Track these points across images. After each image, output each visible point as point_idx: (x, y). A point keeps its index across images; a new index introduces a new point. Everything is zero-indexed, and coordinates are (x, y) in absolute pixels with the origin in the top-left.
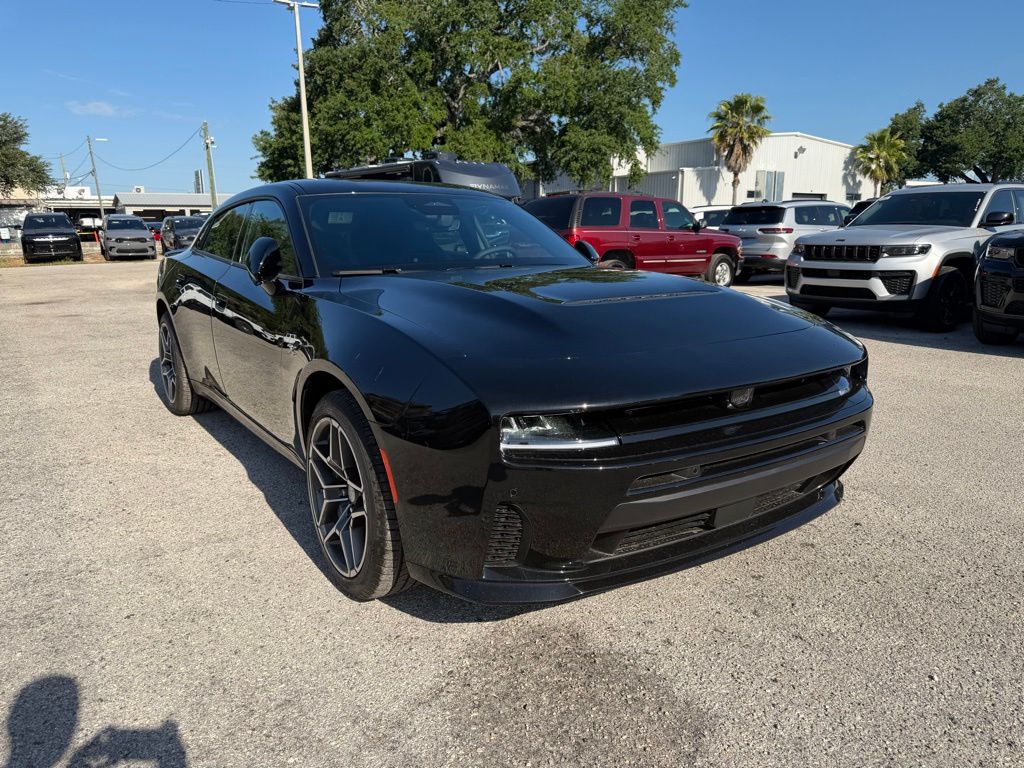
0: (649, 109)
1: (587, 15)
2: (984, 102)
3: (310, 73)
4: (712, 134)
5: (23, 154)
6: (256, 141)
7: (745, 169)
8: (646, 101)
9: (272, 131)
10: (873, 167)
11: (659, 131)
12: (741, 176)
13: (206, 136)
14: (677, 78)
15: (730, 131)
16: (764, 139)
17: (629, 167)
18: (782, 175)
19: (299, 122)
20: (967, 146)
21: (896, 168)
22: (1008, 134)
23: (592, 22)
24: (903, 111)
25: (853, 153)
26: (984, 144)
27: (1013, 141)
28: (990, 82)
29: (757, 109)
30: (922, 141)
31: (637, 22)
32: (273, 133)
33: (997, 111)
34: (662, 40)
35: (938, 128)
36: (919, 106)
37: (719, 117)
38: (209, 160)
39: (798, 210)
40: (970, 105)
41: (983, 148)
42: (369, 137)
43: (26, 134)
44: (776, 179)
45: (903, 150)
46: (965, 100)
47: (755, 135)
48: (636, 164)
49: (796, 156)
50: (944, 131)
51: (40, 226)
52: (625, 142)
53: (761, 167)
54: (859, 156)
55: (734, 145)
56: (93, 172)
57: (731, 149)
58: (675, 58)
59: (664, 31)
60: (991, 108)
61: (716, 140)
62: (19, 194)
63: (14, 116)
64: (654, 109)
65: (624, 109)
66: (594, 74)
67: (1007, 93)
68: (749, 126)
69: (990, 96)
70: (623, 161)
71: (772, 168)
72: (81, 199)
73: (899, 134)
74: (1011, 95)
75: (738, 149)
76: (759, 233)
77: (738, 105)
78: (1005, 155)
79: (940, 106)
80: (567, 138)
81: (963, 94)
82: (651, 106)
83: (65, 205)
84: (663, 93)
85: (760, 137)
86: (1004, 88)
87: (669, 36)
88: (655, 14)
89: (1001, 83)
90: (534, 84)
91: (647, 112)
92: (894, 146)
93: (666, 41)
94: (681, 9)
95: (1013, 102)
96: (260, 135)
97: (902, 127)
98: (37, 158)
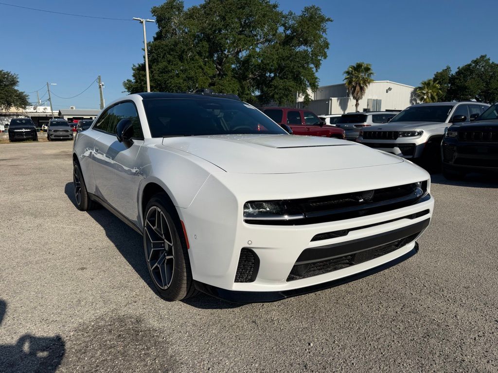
0: (314, 69)
1: (284, 25)
2: (480, 66)
3: (150, 52)
4: (345, 82)
5: (16, 91)
6: (125, 84)
7: (362, 98)
8: (312, 66)
9: (133, 80)
10: (425, 97)
11: (318, 80)
12: (360, 101)
13: (100, 82)
14: (327, 55)
15: (354, 79)
16: (371, 84)
17: (303, 97)
18: (380, 101)
19: (145, 76)
20: (471, 87)
21: (436, 98)
22: (491, 81)
23: (286, 29)
24: (440, 71)
25: (415, 90)
26: (480, 86)
27: (494, 85)
28: (483, 57)
29: (367, 69)
30: (449, 85)
31: (308, 28)
32: (133, 81)
33: (486, 70)
34: (320, 37)
35: (457, 79)
36: (448, 68)
37: (348, 73)
38: (101, 94)
39: (373, 116)
40: (473, 67)
41: (479, 88)
42: (178, 82)
43: (18, 82)
44: (378, 103)
45: (440, 89)
46: (470, 65)
47: (366, 82)
48: (307, 96)
49: (387, 92)
50: (460, 80)
51: (19, 124)
52: (301, 85)
53: (370, 97)
54: (418, 92)
55: (356, 86)
56: (49, 99)
57: (355, 88)
58: (327, 45)
59: (321, 33)
60: (483, 69)
61: (347, 84)
62: (13, 110)
63: (12, 73)
64: (317, 70)
65: (301, 70)
66: (286, 53)
67: (491, 62)
68: (363, 78)
69: (483, 64)
70: (301, 94)
71: (375, 98)
72: (45, 112)
73: (438, 81)
74: (493, 63)
75: (358, 88)
76: (354, 127)
77: (358, 68)
78: (490, 91)
79: (458, 68)
80: (273, 83)
81: (469, 62)
82: (315, 68)
83: (36, 115)
84: (321, 62)
85: (369, 83)
86: (489, 60)
87: (324, 35)
88: (316, 24)
89: (487, 57)
90: (257, 58)
91: (313, 71)
92: (435, 87)
93: (322, 37)
94: (329, 23)
95: (494, 66)
96: (126, 82)
97: (440, 78)
98: (22, 93)
